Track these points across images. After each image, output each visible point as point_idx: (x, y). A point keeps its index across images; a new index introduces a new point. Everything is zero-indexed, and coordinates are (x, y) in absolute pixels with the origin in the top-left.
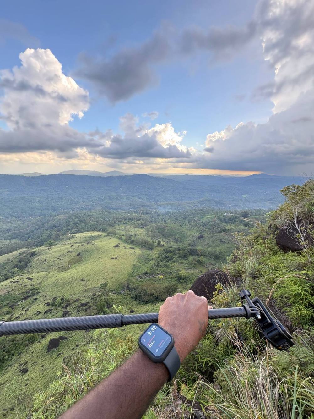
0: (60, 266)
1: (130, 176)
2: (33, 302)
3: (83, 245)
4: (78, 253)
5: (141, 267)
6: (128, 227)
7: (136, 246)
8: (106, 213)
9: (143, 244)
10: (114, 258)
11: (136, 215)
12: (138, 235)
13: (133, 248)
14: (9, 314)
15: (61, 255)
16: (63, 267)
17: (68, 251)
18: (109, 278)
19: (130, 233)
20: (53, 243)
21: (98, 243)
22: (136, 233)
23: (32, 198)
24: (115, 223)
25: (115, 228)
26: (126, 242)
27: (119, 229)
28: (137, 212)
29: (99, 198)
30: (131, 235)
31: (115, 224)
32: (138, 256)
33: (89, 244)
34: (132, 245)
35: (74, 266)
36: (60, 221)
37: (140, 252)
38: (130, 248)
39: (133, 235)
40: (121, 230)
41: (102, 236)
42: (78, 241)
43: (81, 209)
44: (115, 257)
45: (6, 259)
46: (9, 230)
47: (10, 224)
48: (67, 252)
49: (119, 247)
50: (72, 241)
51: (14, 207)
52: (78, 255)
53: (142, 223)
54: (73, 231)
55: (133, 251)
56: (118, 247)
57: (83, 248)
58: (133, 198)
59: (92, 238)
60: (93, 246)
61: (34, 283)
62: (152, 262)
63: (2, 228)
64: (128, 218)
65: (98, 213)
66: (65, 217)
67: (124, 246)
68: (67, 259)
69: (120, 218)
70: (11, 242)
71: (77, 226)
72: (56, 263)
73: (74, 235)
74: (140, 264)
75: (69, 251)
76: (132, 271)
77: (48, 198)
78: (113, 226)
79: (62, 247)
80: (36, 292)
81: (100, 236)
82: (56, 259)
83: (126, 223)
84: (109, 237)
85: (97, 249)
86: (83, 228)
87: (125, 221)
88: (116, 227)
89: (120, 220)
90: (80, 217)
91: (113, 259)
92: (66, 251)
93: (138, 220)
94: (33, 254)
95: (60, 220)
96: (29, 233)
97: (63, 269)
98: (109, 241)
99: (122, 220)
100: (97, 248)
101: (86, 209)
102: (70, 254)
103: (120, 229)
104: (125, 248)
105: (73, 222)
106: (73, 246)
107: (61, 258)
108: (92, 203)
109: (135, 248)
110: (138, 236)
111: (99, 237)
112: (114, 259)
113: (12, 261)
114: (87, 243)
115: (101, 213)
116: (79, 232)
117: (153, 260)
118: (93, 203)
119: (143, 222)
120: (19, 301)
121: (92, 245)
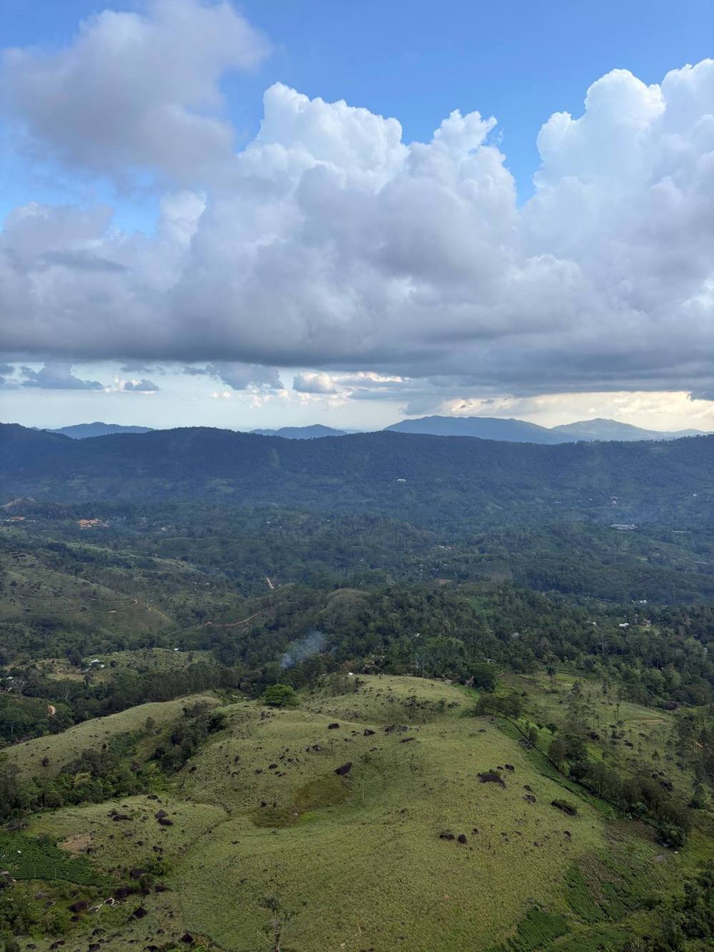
0: (268, 800)
1: (663, 443)
2: (131, 919)
3: (371, 733)
4: (345, 763)
5: (568, 930)
6: (591, 687)
7: (591, 798)
8: (519, 602)
9: (630, 799)
10: (451, 837)
11: (657, 633)
12: (630, 745)
13: (570, 811)
14: (54, 935)
15: (288, 756)
16: (275, 805)
17: (312, 744)
18: (387, 935)
19: (591, 721)
20: (287, 694)
21: (427, 738)
22: (618, 729)
23: (288, 513)
24: (539, 656)
25: (532, 682)
26: (551, 763)
27: (548, 693)
28: (664, 620)
29: (508, 535)
30: (594, 737)
31: (535, 662)
32: (575, 861)
33: (394, 735)
34: (575, 788)
35: (312, 814)
36: (340, 610)
37: (601, 844)
38: (554, 804)
39: (601, 735)
40: (556, 697)
41: (454, 710)
42: (364, 711)
43: (432, 572)
44: (458, 830)
45: (143, 720)
46: (200, 615)
47: (207, 597)
48: (308, 750)
49: (502, 783)
50: (345, 703)
51: (230, 540)
52: (339, 772)
53: (669, 680)
54: (369, 661)
55: (564, 822)
56: (496, 786)
57: (364, 746)
58: (664, 546)
59: (415, 710)
60: (405, 747)
61: (167, 845)
62: (641, 922)
63: (185, 605)
64: (605, 645)
65: (486, 599)
66: (361, 599)
67: (527, 788)
68: (298, 778)
69: (567, 639)
70: (190, 659)
71: (386, 643)
72: (262, 781)
73: (362, 677)
74: (570, 914)
75: (315, 747)
76: (513, 933)
77: (332, 517)
78: (524, 672)
79: (305, 720)
80: (157, 881)
81: (446, 707)
82: (265, 767)
83: (588, 669)
84: (479, 723)
85: (413, 768)
86: (404, 656)
87: (590, 657)
88: (540, 678)
89: (567, 645)
90: (410, 606)
91: (447, 842)
92: (308, 742)
93: (657, 664)
94: (216, 725)
95: (341, 605)
96: (245, 638)
97: (271, 817)
98: (471, 741)
99: (575, 650)
100: (416, 763)
101: (448, 574)
102: (314, 757)
103: (554, 692)
104: (531, 799)
105: (379, 623)
106: (336, 726)
107: (281, 769)
108: (476, 551)
109: (579, 811)
110: (628, 751)
111: (442, 708)
112: (454, 843)
113: (158, 732)
114: (387, 730)
115: (496, 598)
116: (384, 668)
117: (654, 912)
118: (482, 551)
119: (677, 677)
120: (102, 895)
121: (403, 741)
